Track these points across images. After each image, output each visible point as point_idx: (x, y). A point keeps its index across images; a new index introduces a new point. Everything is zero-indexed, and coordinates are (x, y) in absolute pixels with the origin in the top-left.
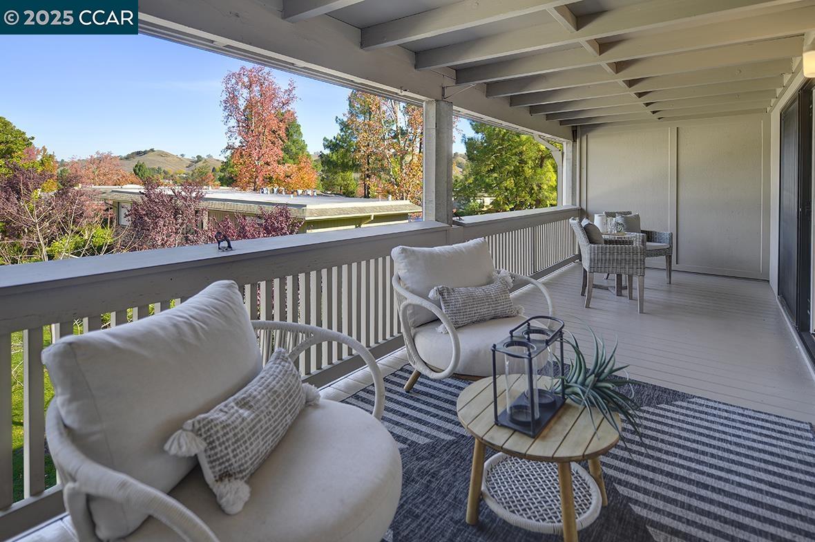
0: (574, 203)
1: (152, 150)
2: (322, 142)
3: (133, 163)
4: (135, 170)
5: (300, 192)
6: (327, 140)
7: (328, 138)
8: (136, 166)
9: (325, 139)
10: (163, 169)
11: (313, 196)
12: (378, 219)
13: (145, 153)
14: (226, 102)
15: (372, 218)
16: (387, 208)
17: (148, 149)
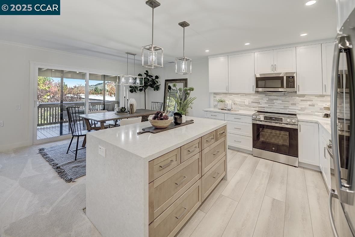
8: (96, 88)
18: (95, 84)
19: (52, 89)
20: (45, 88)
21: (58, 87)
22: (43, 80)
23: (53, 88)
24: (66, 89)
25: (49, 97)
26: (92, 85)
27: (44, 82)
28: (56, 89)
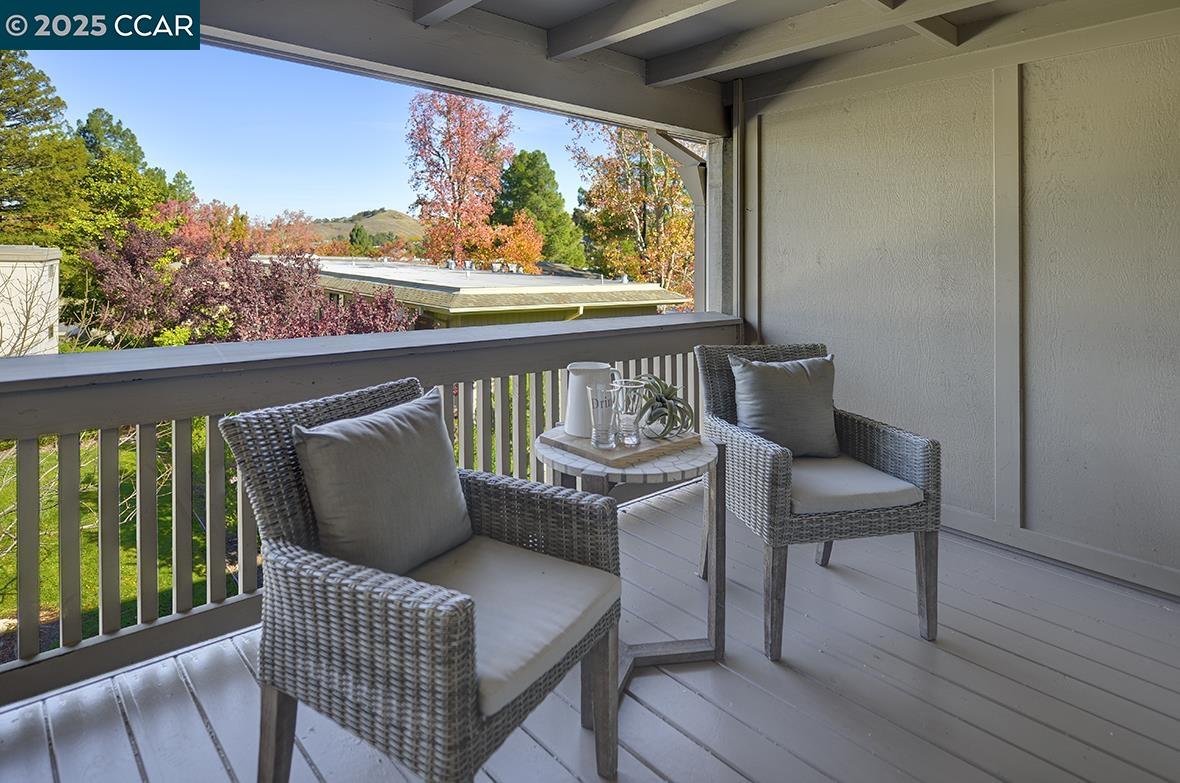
0: (727, 310)
1: (382, 210)
2: (577, 194)
3: (352, 226)
4: (351, 236)
5: (497, 267)
6: (583, 192)
7: (584, 188)
8: (354, 230)
9: (581, 191)
10: (395, 235)
11: (518, 273)
12: (591, 313)
13: (374, 213)
14: (411, 136)
15: (581, 312)
16: (611, 296)
17: (378, 209)
18: (349, 216)
19: (190, 234)
20: (163, 228)
21: (212, 226)
22: (155, 194)
23: (193, 228)
24: (243, 232)
25: (177, 266)
26: (336, 220)
27: (157, 200)
28: (207, 233)
